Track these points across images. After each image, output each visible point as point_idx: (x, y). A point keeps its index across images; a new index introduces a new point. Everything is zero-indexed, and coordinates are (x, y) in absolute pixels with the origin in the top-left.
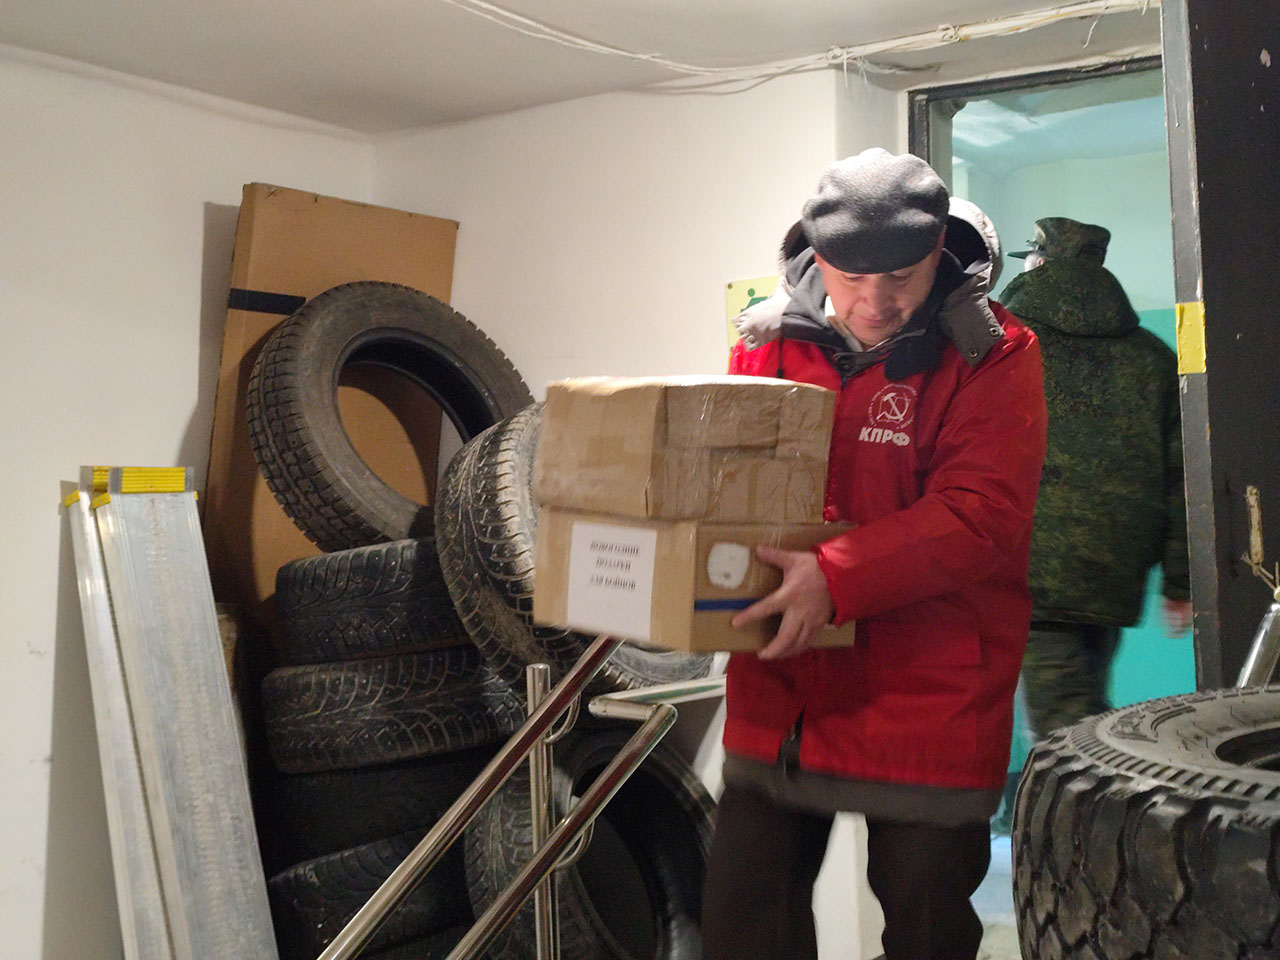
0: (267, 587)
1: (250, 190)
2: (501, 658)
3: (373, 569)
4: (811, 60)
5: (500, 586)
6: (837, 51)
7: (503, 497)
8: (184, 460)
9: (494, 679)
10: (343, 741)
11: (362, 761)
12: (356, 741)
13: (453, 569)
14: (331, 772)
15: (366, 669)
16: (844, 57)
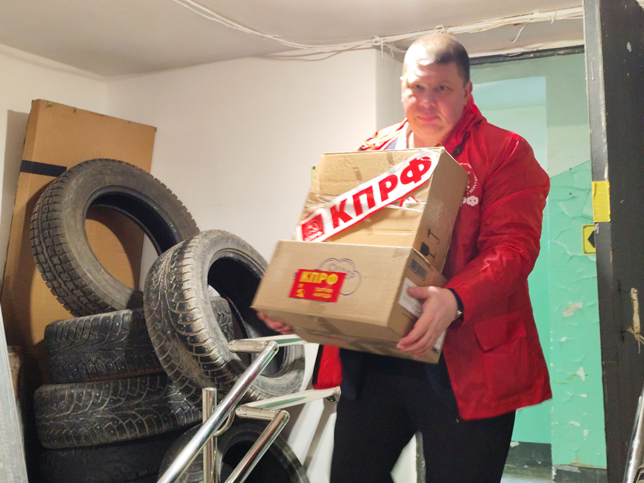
0: (38, 336)
1: (36, 104)
2: (182, 382)
3: (105, 328)
4: (363, 43)
5: (183, 339)
6: (378, 39)
7: (186, 286)
9: (176, 393)
10: (84, 430)
11: (95, 442)
12: (92, 430)
13: (154, 328)
14: (75, 448)
15: (100, 388)
16: (381, 42)
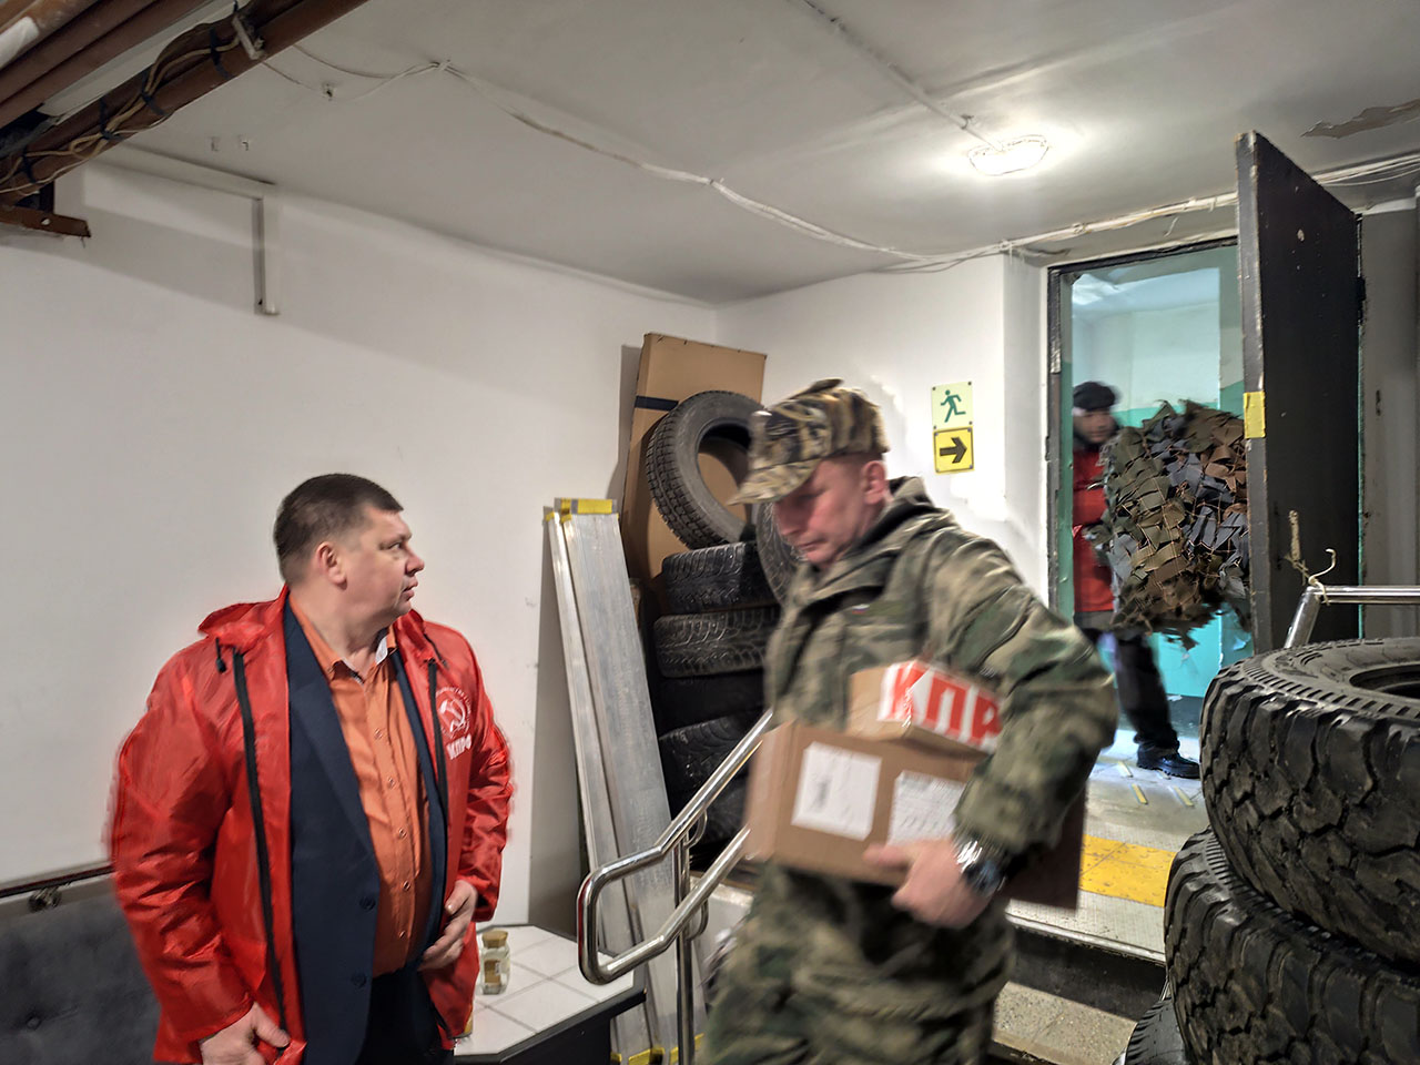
0: (656, 569)
1: (648, 337)
3: (719, 560)
4: (989, 249)
6: (1006, 243)
8: (610, 496)
10: (702, 660)
11: (712, 671)
12: (709, 660)
13: (767, 560)
14: (694, 677)
15: (715, 617)
16: (1010, 246)
